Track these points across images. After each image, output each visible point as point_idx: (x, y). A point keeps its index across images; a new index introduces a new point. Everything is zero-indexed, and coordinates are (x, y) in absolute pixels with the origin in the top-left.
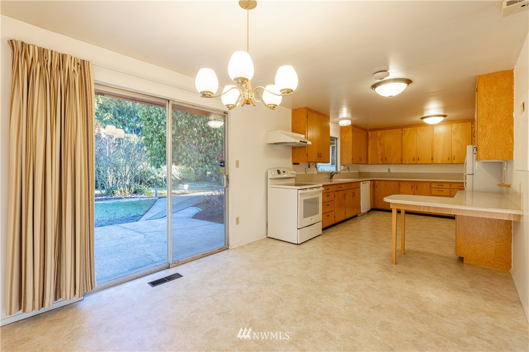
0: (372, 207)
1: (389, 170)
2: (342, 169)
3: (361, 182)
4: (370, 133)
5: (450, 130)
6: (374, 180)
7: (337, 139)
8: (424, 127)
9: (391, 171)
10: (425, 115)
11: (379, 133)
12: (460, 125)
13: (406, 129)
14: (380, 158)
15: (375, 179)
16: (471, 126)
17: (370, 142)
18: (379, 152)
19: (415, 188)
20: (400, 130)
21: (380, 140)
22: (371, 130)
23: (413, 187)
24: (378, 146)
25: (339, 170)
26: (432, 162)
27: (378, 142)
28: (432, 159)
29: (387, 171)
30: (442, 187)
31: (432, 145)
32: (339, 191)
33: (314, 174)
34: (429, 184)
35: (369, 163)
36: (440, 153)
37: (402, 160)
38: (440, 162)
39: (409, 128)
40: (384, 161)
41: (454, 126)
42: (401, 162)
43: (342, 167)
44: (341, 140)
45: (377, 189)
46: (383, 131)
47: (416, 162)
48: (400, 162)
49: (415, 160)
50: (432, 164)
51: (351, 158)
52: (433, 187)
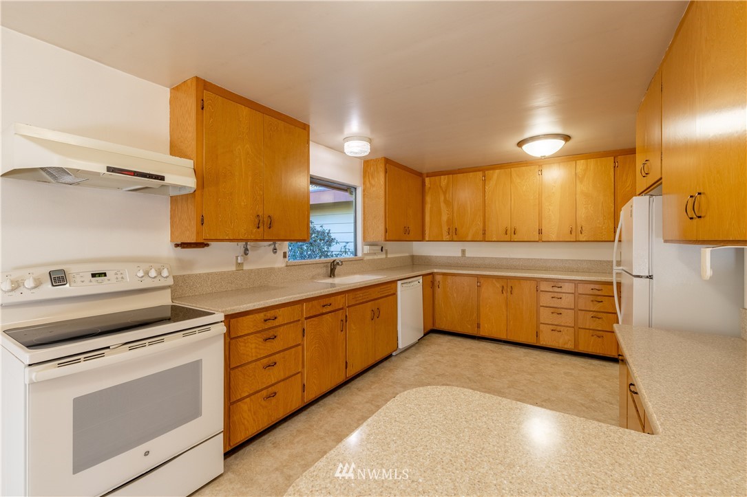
0: (430, 327)
1: (463, 251)
2: (365, 252)
3: (399, 283)
4: (427, 180)
5: (574, 173)
6: (432, 274)
7: (356, 189)
8: (524, 168)
9: (467, 255)
10: (527, 135)
11: (444, 180)
12: (592, 162)
13: (491, 171)
14: (445, 229)
15: (435, 271)
16: (612, 164)
17: (428, 199)
18: (445, 218)
19: (509, 290)
20: (480, 174)
21: (445, 193)
22: (429, 175)
23: (505, 288)
24: (443, 205)
25: (360, 254)
26: (540, 238)
27: (442, 198)
28: (540, 232)
29: (460, 254)
30: (559, 290)
31: (540, 204)
32: (323, 314)
33: (272, 269)
34: (533, 284)
35: (427, 239)
36: (554, 222)
37: (484, 234)
38: (554, 238)
39: (497, 171)
40: (455, 235)
41: (581, 164)
42: (484, 237)
43: (367, 249)
44: (364, 191)
45: (439, 291)
46: (451, 176)
47: (510, 236)
48: (481, 237)
49: (509, 232)
50: (540, 241)
51: (382, 228)
52: (542, 288)
